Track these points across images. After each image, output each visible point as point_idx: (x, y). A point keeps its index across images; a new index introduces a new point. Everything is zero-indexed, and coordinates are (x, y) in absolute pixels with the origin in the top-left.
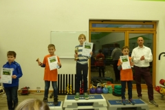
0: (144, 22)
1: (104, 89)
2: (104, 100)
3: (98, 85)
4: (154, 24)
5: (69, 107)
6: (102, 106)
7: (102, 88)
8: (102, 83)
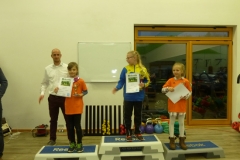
0: (215, 27)
1: (157, 127)
2: (159, 143)
3: (148, 121)
4: (229, 30)
5: (107, 153)
6: (156, 151)
7: (154, 125)
8: (153, 118)
